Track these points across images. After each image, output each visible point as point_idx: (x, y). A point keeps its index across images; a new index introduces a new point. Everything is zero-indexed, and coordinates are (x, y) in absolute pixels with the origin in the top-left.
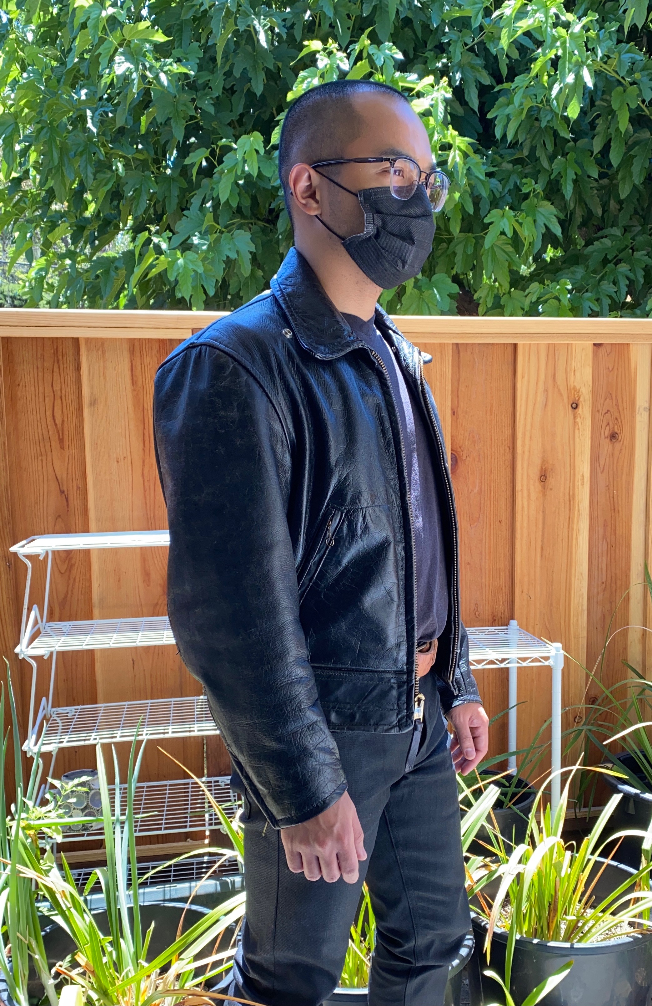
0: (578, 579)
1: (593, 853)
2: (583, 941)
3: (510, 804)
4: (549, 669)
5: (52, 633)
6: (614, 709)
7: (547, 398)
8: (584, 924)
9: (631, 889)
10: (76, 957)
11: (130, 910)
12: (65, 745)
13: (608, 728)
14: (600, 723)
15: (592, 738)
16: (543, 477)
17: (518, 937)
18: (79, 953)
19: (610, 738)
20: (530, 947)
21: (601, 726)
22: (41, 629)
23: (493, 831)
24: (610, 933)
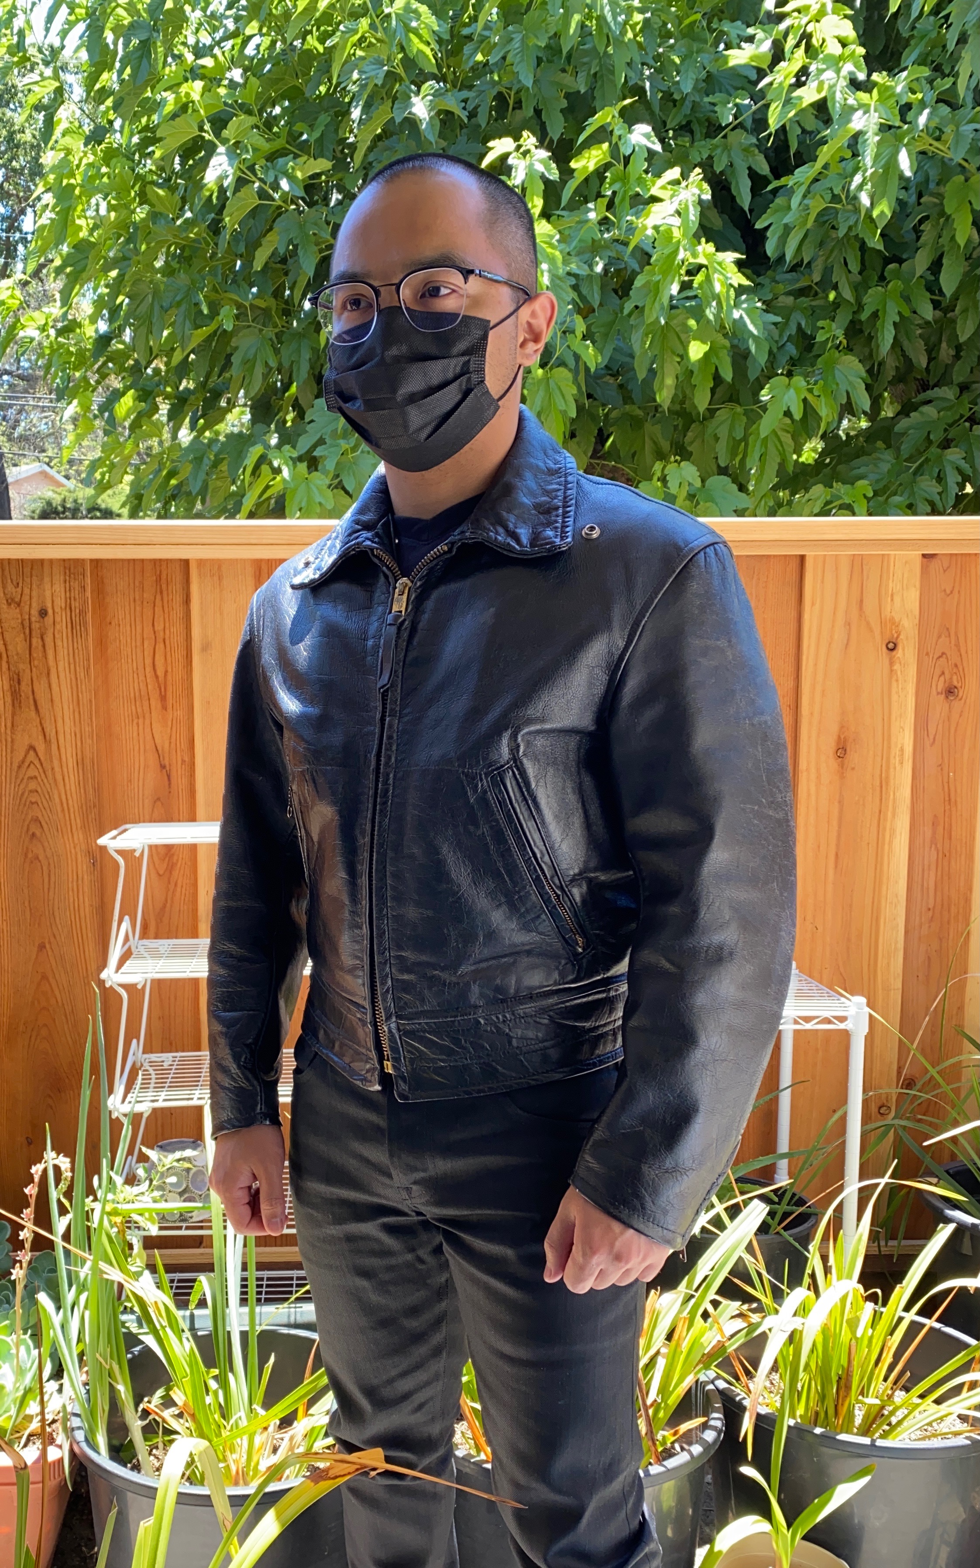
0: (891, 903)
1: (907, 1309)
2: (890, 1437)
3: (779, 1228)
4: (846, 1036)
5: (146, 954)
6: (943, 1096)
7: (849, 635)
8: (892, 1413)
9: (966, 1368)
10: (171, 1393)
11: (244, 1335)
12: (161, 1104)
13: (931, 1124)
14: (920, 1117)
15: (907, 1138)
16: (842, 751)
17: (792, 1422)
18: (175, 1388)
19: (933, 1137)
20: (809, 1438)
21: (920, 1121)
22: (133, 949)
23: (756, 1265)
24: (930, 1429)
